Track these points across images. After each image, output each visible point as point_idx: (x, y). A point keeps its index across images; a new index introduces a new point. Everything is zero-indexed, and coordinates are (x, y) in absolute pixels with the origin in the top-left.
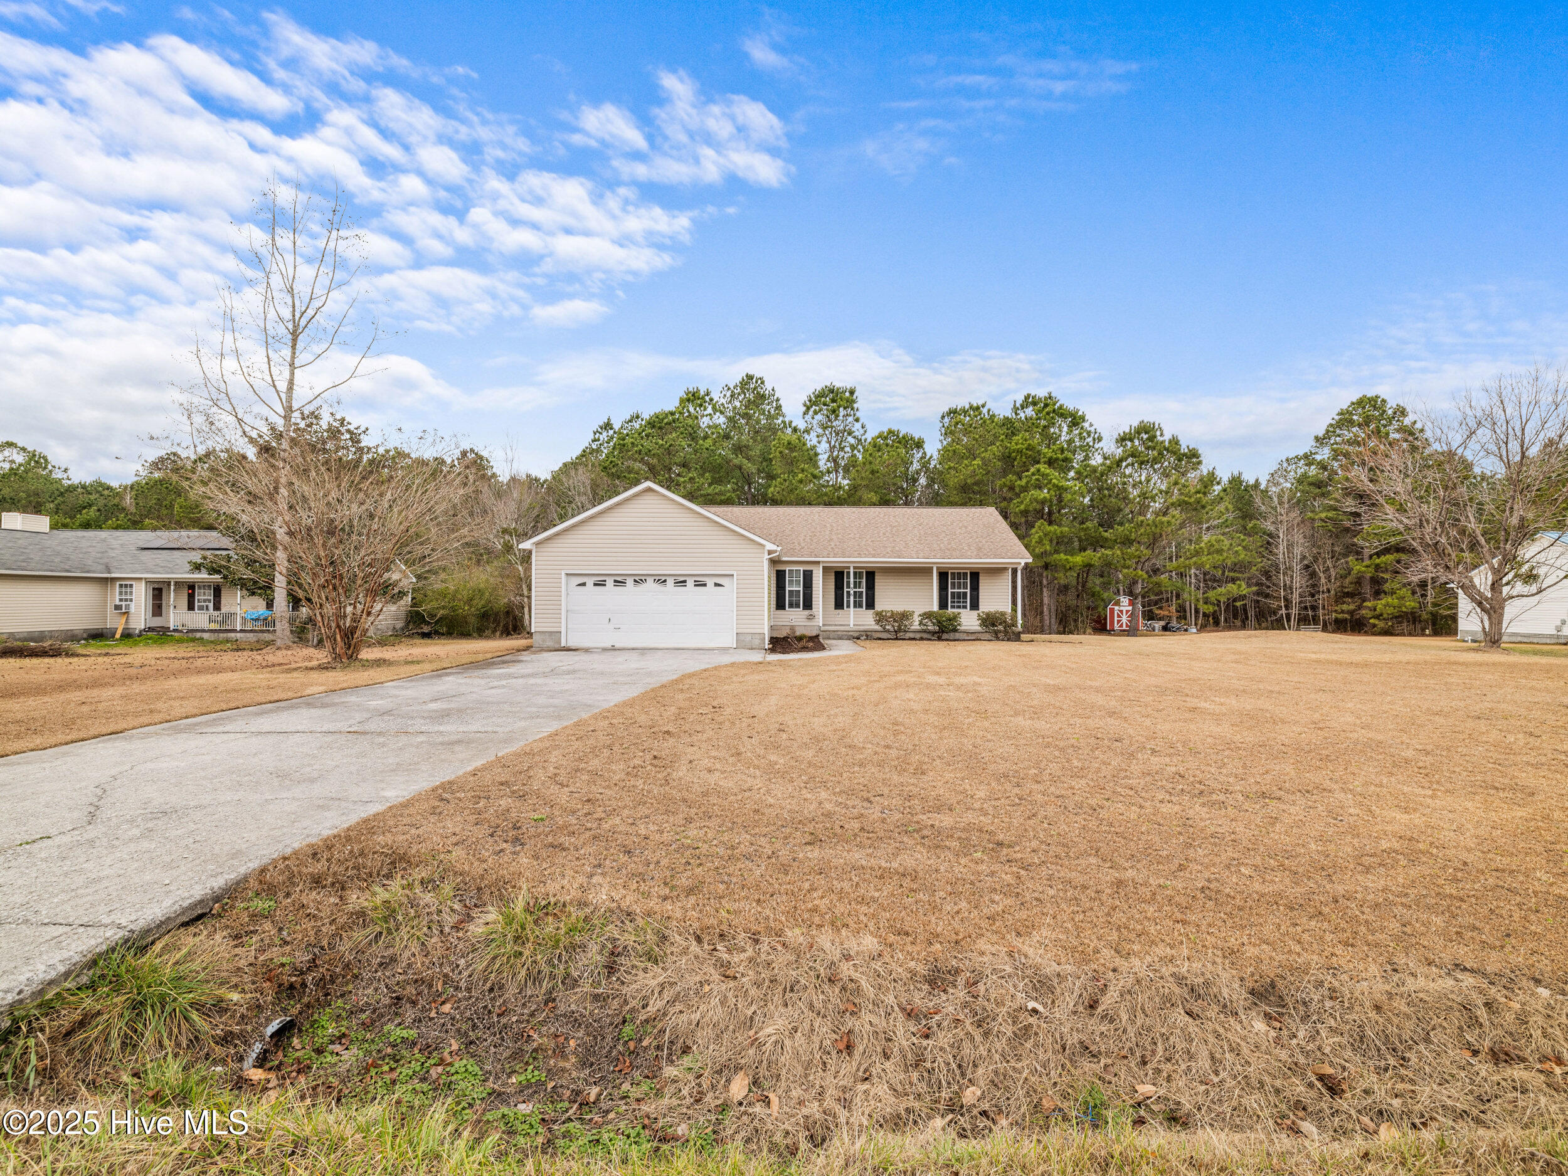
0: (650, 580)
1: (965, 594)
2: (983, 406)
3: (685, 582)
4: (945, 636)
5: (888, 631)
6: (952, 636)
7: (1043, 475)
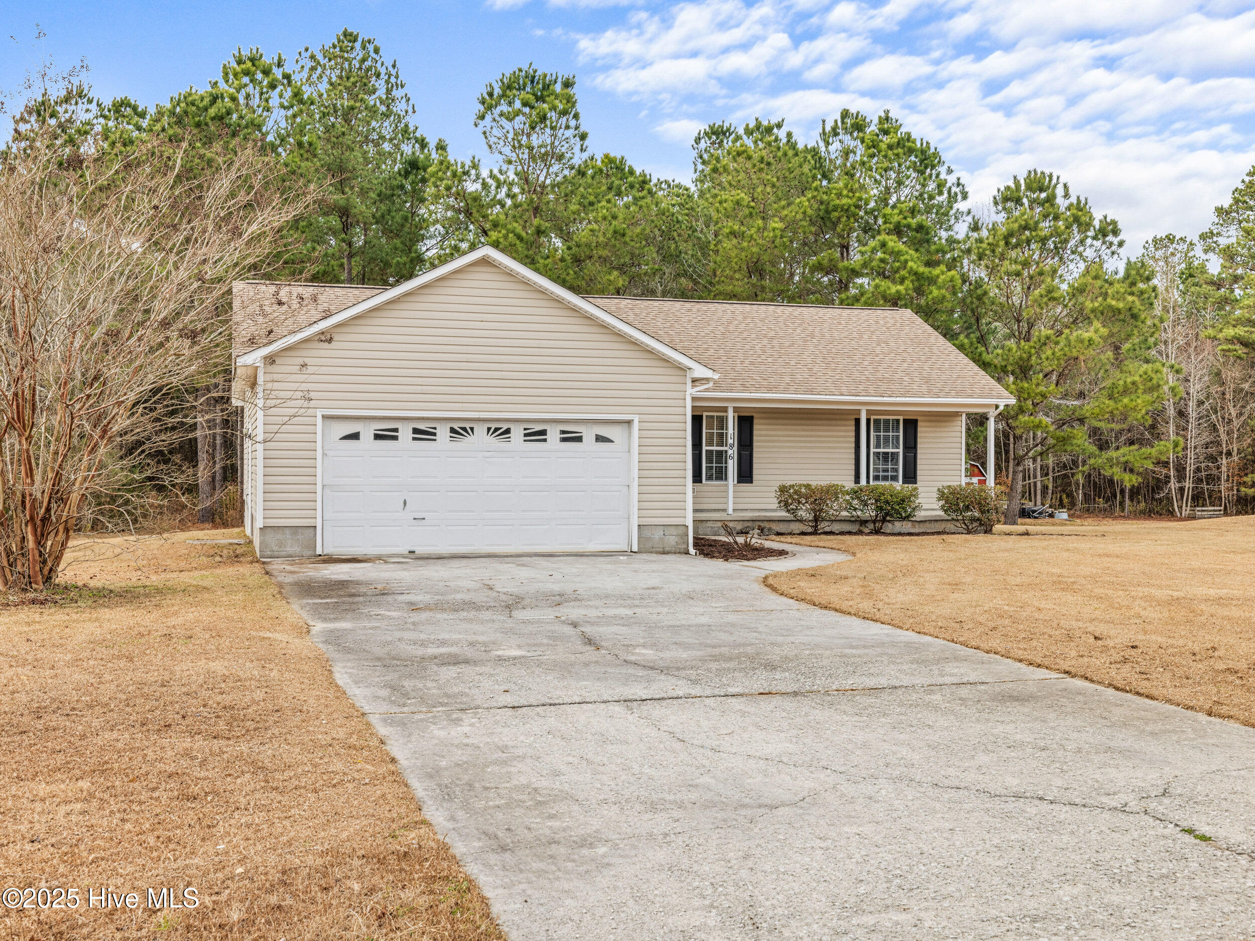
0: (480, 430)
1: (895, 456)
2: (779, 126)
3: (543, 432)
4: (888, 528)
5: (801, 521)
6: (898, 526)
7: (892, 253)
